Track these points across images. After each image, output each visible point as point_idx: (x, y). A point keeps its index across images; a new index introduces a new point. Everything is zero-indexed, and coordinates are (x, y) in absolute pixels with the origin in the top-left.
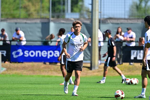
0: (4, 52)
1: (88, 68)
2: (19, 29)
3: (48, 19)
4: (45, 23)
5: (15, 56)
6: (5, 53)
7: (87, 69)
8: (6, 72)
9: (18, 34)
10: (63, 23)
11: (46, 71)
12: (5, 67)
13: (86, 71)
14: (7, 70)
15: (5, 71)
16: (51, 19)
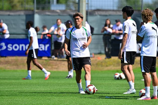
2: (2, 21)
3: (33, 11)
4: (30, 15)
9: (1, 27)
10: (49, 15)
16: (36, 11)
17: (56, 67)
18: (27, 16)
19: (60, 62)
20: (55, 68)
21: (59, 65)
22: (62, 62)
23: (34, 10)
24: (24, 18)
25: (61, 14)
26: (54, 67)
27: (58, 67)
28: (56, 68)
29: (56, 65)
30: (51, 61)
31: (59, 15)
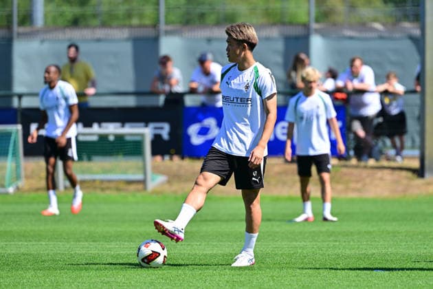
0: (162, 128)
1: (414, 171)
2: (210, 57)
3: (306, 26)
4: (297, 38)
5: (197, 140)
6: (165, 130)
7: (410, 174)
8: (167, 187)
9: (207, 73)
10: (351, 38)
11: (284, 183)
12: (162, 173)
13: (405, 182)
14: (169, 182)
15: (162, 184)
16: (314, 26)
17: (359, 185)
18: (288, 39)
19: (370, 171)
20: (355, 190)
21: (368, 181)
22: (376, 171)
23: (309, 25)
24: (280, 46)
25: (386, 35)
26: (352, 185)
27: (365, 185)
28: (358, 190)
29: (357, 182)
30: (344, 170)
31: (381, 38)
